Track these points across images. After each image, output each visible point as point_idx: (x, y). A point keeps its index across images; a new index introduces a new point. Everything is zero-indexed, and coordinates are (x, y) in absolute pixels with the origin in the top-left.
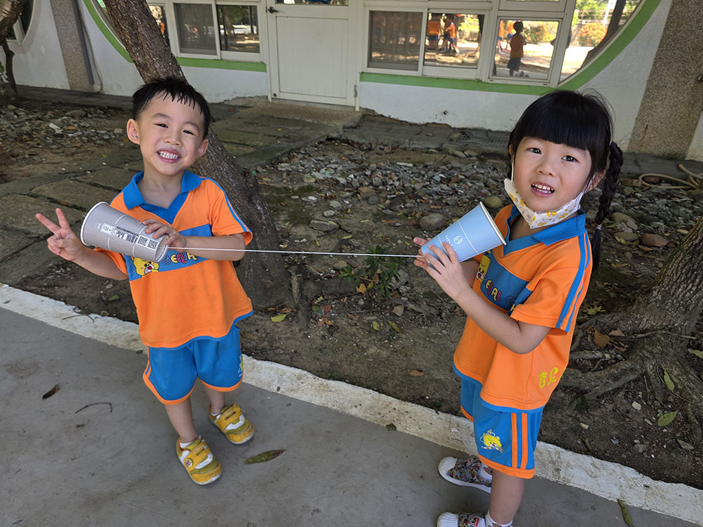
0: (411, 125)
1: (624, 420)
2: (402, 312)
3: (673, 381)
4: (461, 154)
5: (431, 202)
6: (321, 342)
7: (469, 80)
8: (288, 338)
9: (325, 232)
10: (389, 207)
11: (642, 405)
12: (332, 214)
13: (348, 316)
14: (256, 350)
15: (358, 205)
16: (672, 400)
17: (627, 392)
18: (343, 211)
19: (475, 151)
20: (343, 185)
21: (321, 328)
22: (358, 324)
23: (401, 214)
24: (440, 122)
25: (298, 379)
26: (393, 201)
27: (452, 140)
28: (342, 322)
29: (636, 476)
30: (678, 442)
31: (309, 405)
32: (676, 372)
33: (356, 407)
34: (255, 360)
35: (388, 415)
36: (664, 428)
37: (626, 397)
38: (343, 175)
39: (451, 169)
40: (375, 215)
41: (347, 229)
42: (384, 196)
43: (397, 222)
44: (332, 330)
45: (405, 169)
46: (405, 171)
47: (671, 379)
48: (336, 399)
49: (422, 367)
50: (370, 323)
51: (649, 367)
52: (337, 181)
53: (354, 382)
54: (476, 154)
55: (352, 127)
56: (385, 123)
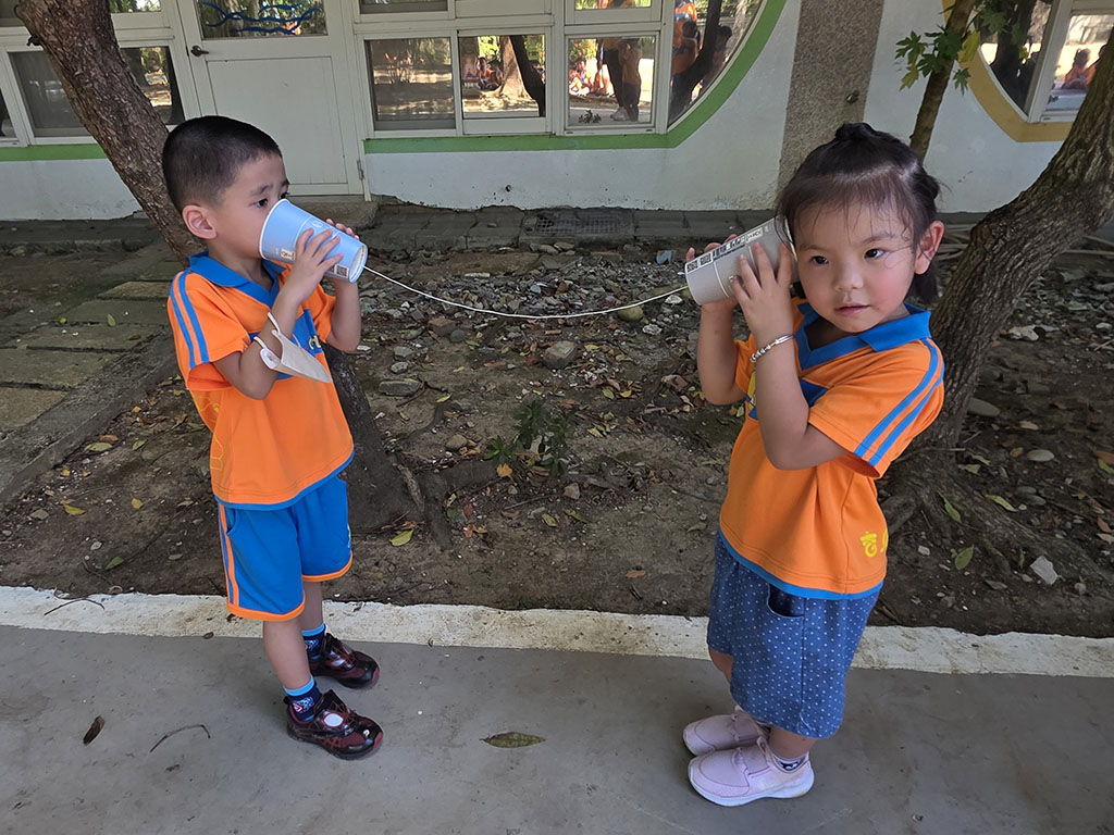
0: (458, 212)
1: (916, 572)
2: (578, 493)
3: (956, 509)
4: (550, 249)
5: (543, 325)
6: (481, 560)
8: (429, 566)
9: (406, 396)
10: (486, 342)
11: (930, 547)
12: (405, 367)
13: (502, 515)
14: (390, 592)
15: (436, 347)
16: (963, 533)
17: (908, 536)
18: (418, 360)
19: (568, 241)
20: (399, 320)
21: (472, 540)
22: (523, 523)
23: (507, 349)
24: (502, 204)
25: (477, 620)
26: (487, 331)
27: (529, 230)
28: (497, 525)
29: (958, 637)
30: (987, 584)
31: (509, 651)
32: (957, 498)
33: (577, 638)
34: (398, 607)
35: (626, 639)
36: (964, 570)
37: (907, 542)
38: (392, 305)
39: (547, 274)
40: (469, 358)
41: (438, 386)
42: (470, 326)
43: (508, 363)
44: (488, 539)
45: (482, 281)
46: (483, 285)
47: (954, 507)
48: (544, 634)
49: (640, 564)
50: (538, 518)
51: (924, 497)
52: (388, 315)
53: (556, 605)
54: (572, 246)
55: (368, 227)
56: (418, 215)
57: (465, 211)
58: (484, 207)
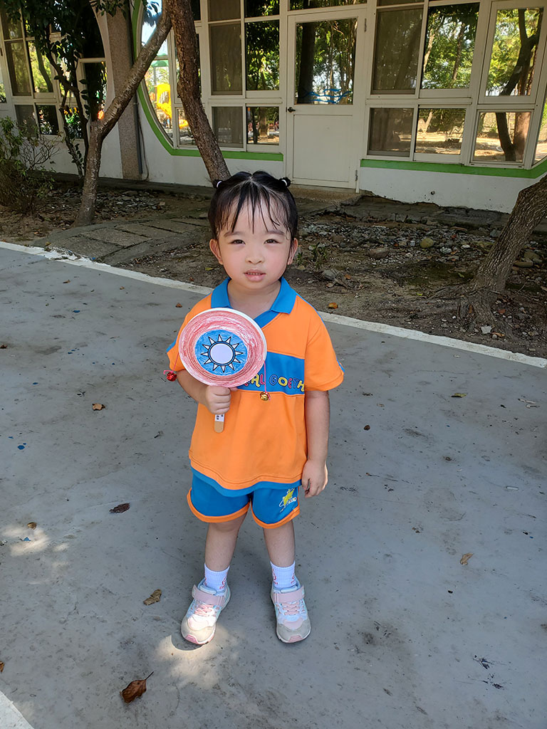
7: (453, 165)
24: (429, 202)
38: (327, 230)
45: (379, 229)
55: (349, 205)
56: (381, 203)
57: (408, 204)
58: (418, 203)
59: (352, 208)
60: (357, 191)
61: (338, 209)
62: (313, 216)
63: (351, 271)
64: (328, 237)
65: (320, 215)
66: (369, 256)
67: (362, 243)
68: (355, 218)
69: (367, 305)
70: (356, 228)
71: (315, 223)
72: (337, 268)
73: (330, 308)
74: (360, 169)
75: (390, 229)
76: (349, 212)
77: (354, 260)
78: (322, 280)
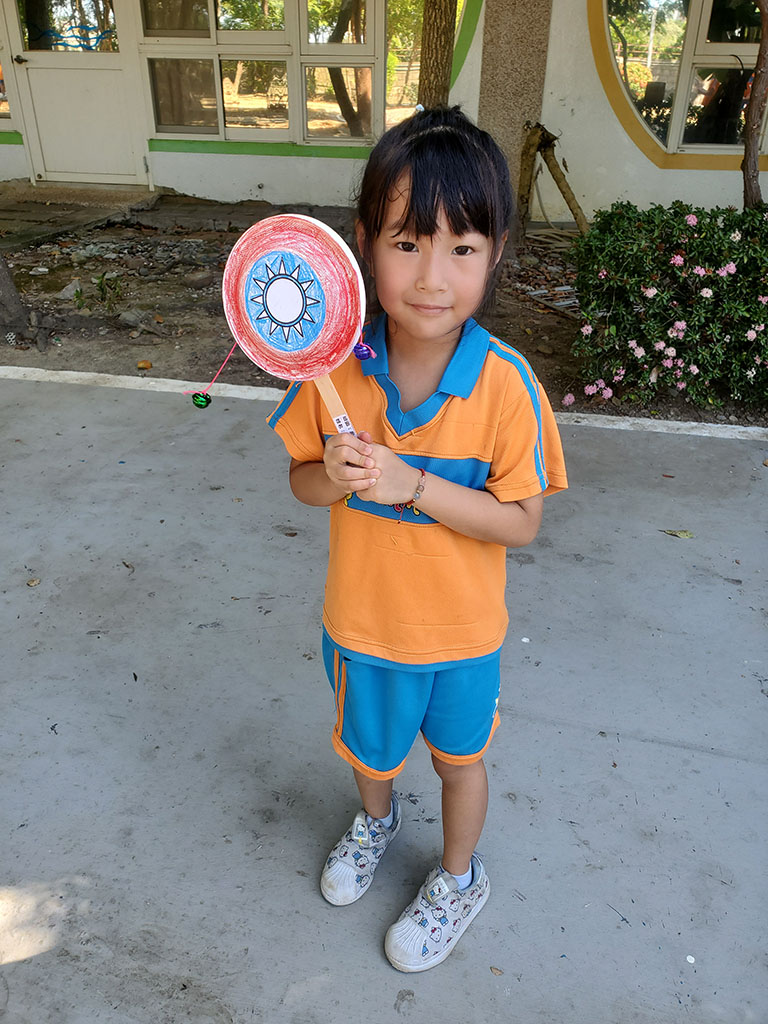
0: (221, 204)
24: (257, 199)
55: (143, 210)
56: (189, 204)
58: (243, 201)
59: (149, 214)
60: (152, 188)
61: (128, 217)
62: (89, 231)
63: (164, 310)
64: (119, 262)
65: (100, 228)
66: (185, 285)
67: (171, 267)
68: (156, 229)
69: (194, 359)
70: (159, 244)
71: (95, 241)
72: (142, 307)
73: (140, 369)
74: (148, 154)
75: (209, 243)
76: (145, 221)
77: (164, 292)
78: (120, 327)
